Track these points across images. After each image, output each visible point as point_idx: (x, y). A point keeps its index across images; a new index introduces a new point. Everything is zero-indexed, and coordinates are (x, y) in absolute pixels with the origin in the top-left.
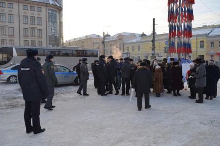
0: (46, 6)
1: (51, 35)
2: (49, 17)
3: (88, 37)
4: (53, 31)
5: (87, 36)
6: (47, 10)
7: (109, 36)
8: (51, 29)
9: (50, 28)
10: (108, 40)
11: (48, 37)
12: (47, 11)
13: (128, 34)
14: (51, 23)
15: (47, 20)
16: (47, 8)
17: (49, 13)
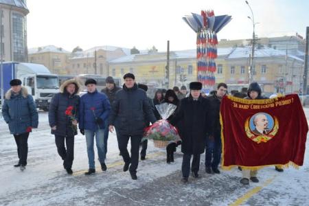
0: (11, 9)
1: (16, 51)
2: (13, 25)
3: (44, 51)
4: (19, 45)
6: (11, 14)
7: (81, 50)
8: (17, 43)
9: (15, 41)
10: (79, 57)
11: (13, 54)
12: (12, 17)
13: (113, 50)
14: (16, 34)
15: (12, 29)
16: (12, 11)
17: (13, 19)
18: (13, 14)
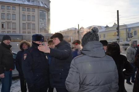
0: (38, 8)
1: (41, 27)
2: (40, 15)
4: (43, 25)
5: (68, 29)
7: (83, 28)
8: (42, 23)
11: (39, 29)
14: (41, 19)
15: (39, 17)
16: (39, 9)
17: (40, 12)
18: (40, 10)
